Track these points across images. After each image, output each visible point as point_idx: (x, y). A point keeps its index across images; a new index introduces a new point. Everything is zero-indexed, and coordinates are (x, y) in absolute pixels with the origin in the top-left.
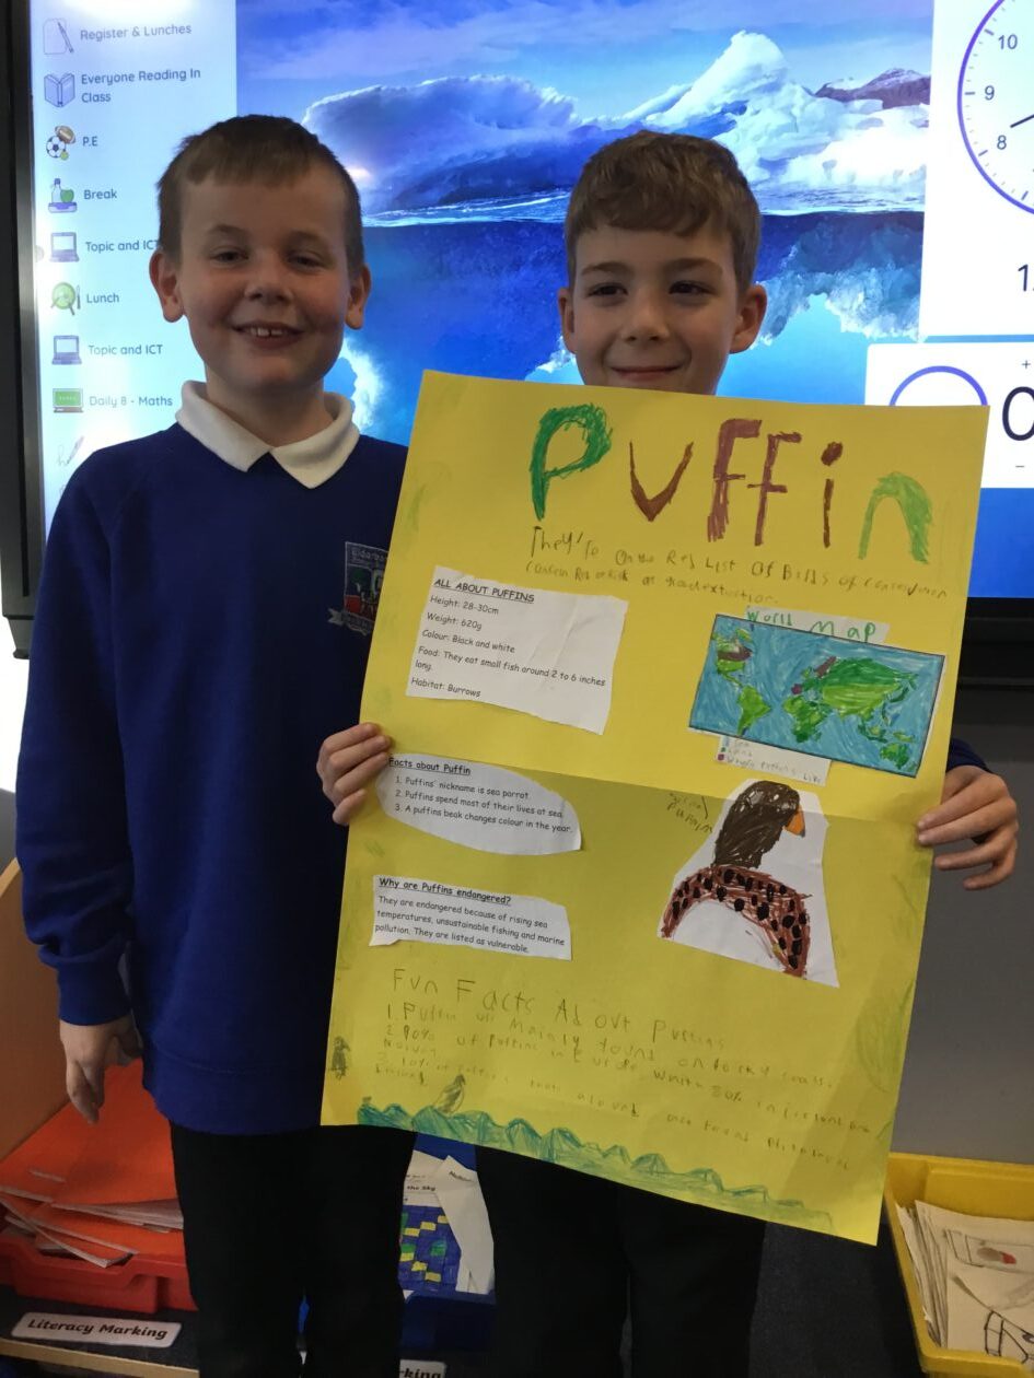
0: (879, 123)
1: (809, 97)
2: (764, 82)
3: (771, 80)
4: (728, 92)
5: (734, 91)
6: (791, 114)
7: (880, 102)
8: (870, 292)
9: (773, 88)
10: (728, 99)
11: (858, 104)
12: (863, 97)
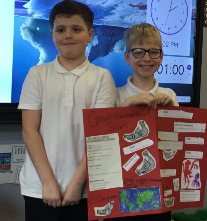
2: (120, 1)
4: (114, 2)
5: (116, 2)
6: (125, 8)
7: (139, 8)
9: (122, 2)
11: (136, 8)
12: (136, 7)
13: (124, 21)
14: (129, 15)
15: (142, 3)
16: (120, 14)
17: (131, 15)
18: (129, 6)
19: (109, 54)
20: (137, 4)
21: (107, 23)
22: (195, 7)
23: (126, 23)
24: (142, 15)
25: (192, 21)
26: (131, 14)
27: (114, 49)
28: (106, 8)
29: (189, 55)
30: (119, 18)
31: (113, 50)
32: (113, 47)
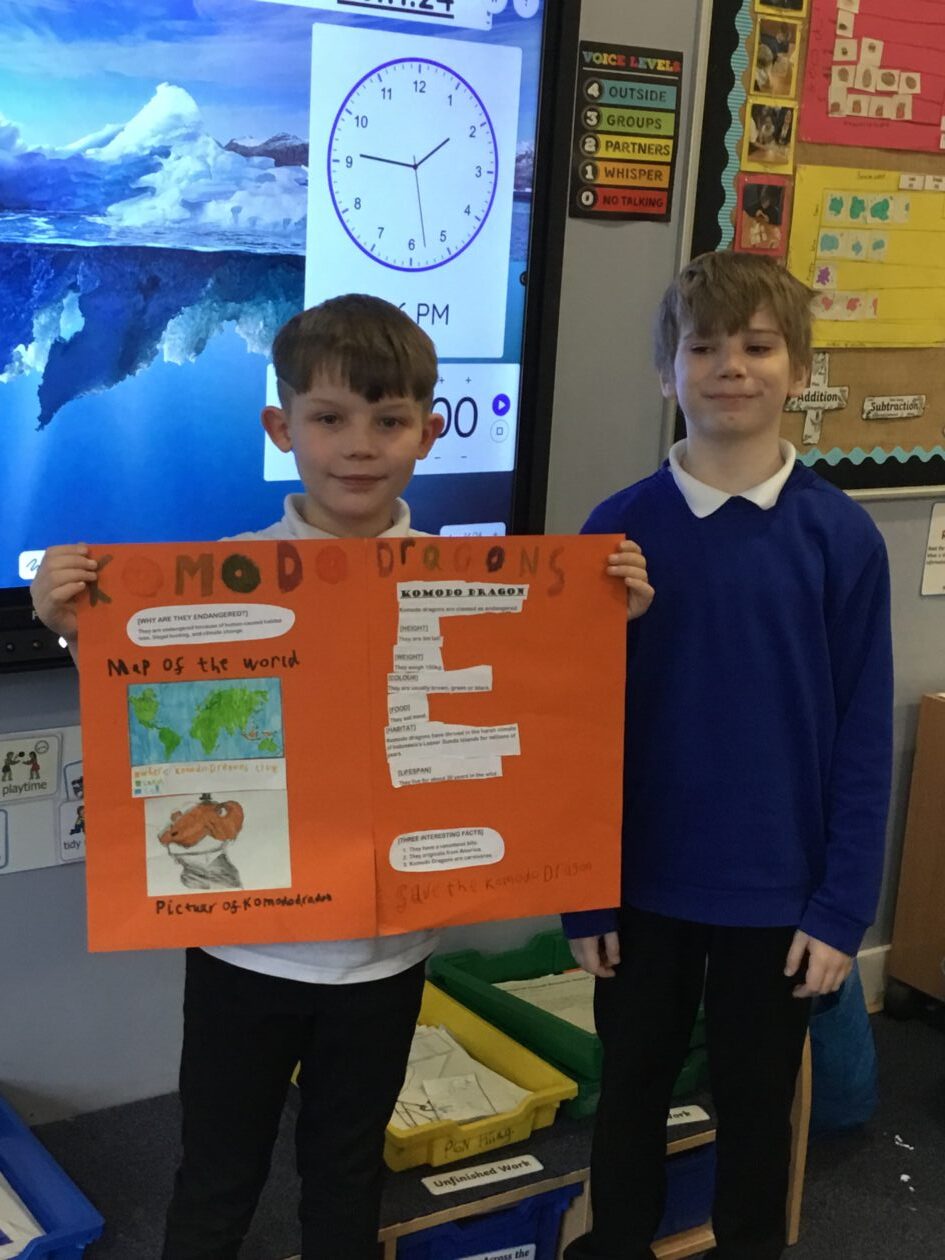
0: (272, 178)
1: (220, 149)
2: (183, 131)
3: (190, 131)
4: (154, 136)
5: (160, 136)
6: (206, 163)
7: (273, 160)
8: (268, 320)
9: (191, 137)
10: (154, 142)
11: (257, 160)
12: (259, 155)
13: (205, 224)
14: (225, 195)
15: (284, 137)
16: (182, 192)
17: (233, 192)
18: (228, 152)
19: (138, 372)
20: (264, 141)
21: (122, 232)
22: (529, 146)
23: (213, 229)
24: (287, 190)
25: (514, 207)
26: (233, 188)
27: (158, 347)
28: (114, 168)
29: (499, 353)
30: (178, 207)
31: (156, 352)
32: (158, 338)
